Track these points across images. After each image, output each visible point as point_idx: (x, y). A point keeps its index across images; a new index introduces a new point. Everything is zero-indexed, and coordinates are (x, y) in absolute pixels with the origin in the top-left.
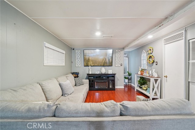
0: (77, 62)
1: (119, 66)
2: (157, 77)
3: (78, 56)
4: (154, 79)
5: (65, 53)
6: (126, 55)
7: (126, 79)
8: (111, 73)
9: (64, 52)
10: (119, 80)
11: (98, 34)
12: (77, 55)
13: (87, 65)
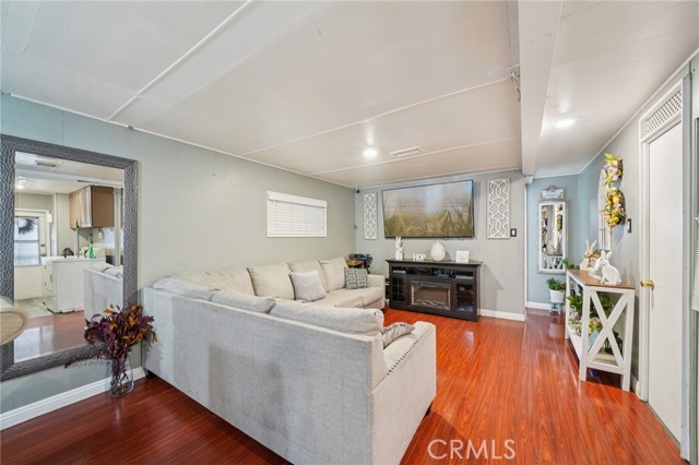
0: (368, 226)
1: (504, 236)
2: (617, 287)
3: (370, 210)
4: (599, 293)
5: (325, 206)
6: (559, 192)
7: (554, 289)
8: (466, 261)
9: (324, 204)
10: (502, 288)
11: (371, 154)
12: (367, 207)
13: (390, 235)
